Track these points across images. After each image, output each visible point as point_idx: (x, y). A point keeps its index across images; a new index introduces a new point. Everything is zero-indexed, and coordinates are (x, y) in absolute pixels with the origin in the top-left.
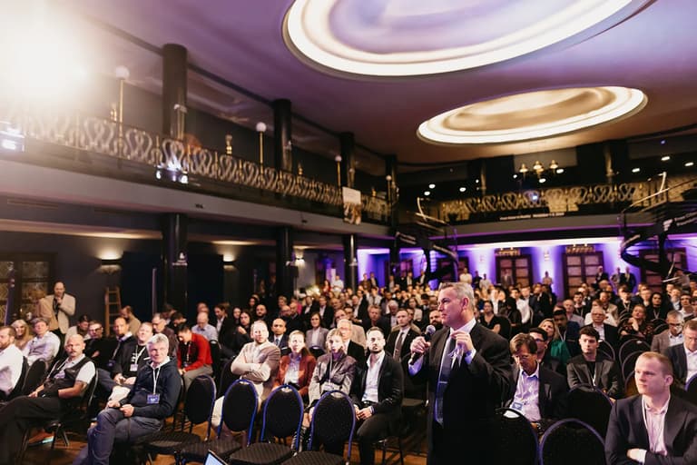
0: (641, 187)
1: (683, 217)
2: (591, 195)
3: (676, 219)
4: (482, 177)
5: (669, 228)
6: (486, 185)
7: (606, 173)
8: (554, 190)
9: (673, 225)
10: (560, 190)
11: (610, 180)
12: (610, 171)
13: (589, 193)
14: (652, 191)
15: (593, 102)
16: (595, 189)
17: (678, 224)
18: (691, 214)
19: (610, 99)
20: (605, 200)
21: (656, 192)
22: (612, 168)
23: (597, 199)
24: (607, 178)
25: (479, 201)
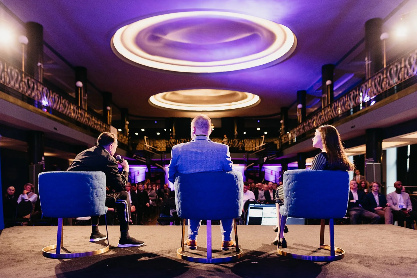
0: (252, 141)
1: (271, 157)
2: (232, 143)
3: (269, 157)
4: (173, 128)
5: (266, 161)
6: (176, 133)
7: (234, 133)
8: (216, 139)
9: (267, 159)
10: (218, 139)
11: (236, 137)
12: (236, 132)
13: (231, 142)
14: (257, 144)
15: (236, 98)
16: (234, 140)
17: (269, 159)
18: (274, 155)
19: (244, 98)
20: (238, 146)
21: (259, 145)
22: (237, 131)
23: (234, 145)
24: (235, 135)
25: (177, 141)
